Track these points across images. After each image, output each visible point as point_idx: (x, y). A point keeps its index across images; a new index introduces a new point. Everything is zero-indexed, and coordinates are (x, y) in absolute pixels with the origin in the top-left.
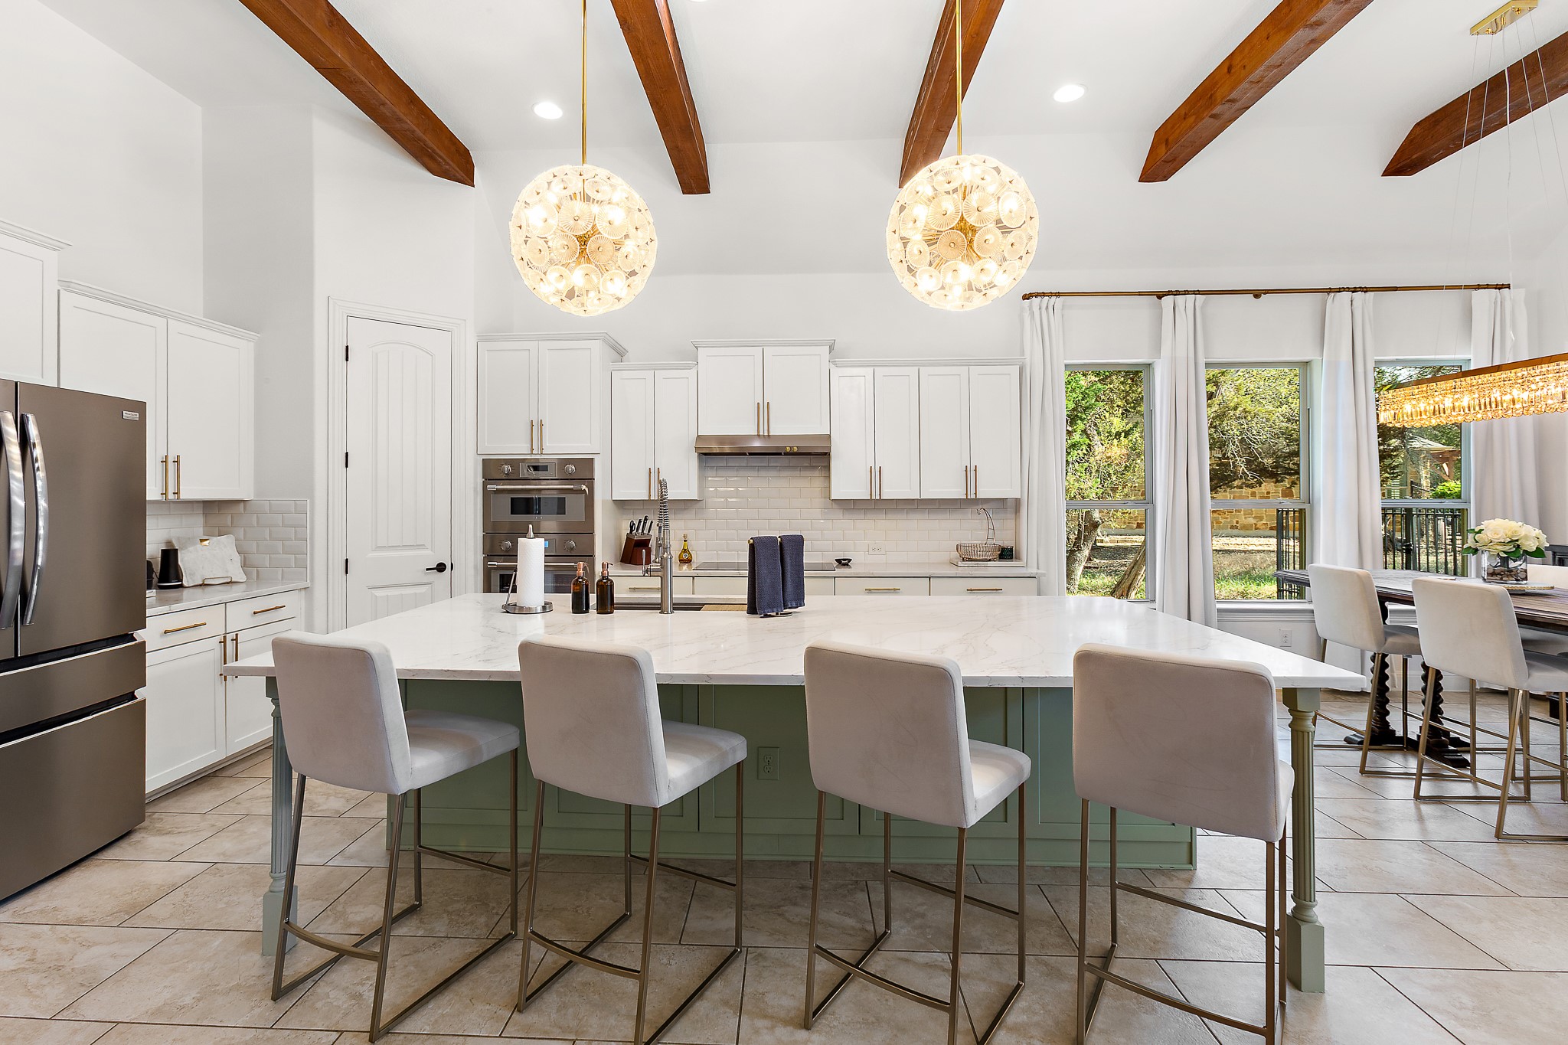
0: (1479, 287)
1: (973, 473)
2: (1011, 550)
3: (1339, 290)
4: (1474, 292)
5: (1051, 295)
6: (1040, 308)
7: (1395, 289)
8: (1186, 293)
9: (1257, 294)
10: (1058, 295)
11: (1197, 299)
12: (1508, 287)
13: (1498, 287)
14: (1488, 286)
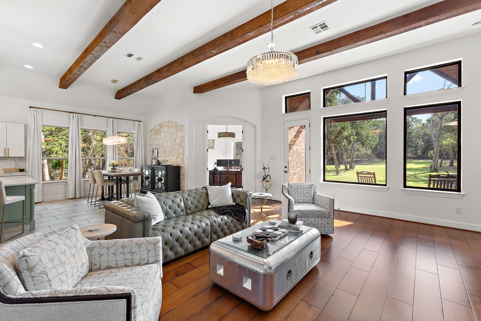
0: (136, 121)
1: (7, 150)
2: (24, 169)
3: (111, 118)
4: (135, 121)
5: (38, 108)
6: (34, 111)
7: (122, 119)
8: (76, 113)
9: (95, 116)
10: (40, 108)
11: (78, 115)
12: (141, 121)
13: (139, 121)
14: (137, 121)
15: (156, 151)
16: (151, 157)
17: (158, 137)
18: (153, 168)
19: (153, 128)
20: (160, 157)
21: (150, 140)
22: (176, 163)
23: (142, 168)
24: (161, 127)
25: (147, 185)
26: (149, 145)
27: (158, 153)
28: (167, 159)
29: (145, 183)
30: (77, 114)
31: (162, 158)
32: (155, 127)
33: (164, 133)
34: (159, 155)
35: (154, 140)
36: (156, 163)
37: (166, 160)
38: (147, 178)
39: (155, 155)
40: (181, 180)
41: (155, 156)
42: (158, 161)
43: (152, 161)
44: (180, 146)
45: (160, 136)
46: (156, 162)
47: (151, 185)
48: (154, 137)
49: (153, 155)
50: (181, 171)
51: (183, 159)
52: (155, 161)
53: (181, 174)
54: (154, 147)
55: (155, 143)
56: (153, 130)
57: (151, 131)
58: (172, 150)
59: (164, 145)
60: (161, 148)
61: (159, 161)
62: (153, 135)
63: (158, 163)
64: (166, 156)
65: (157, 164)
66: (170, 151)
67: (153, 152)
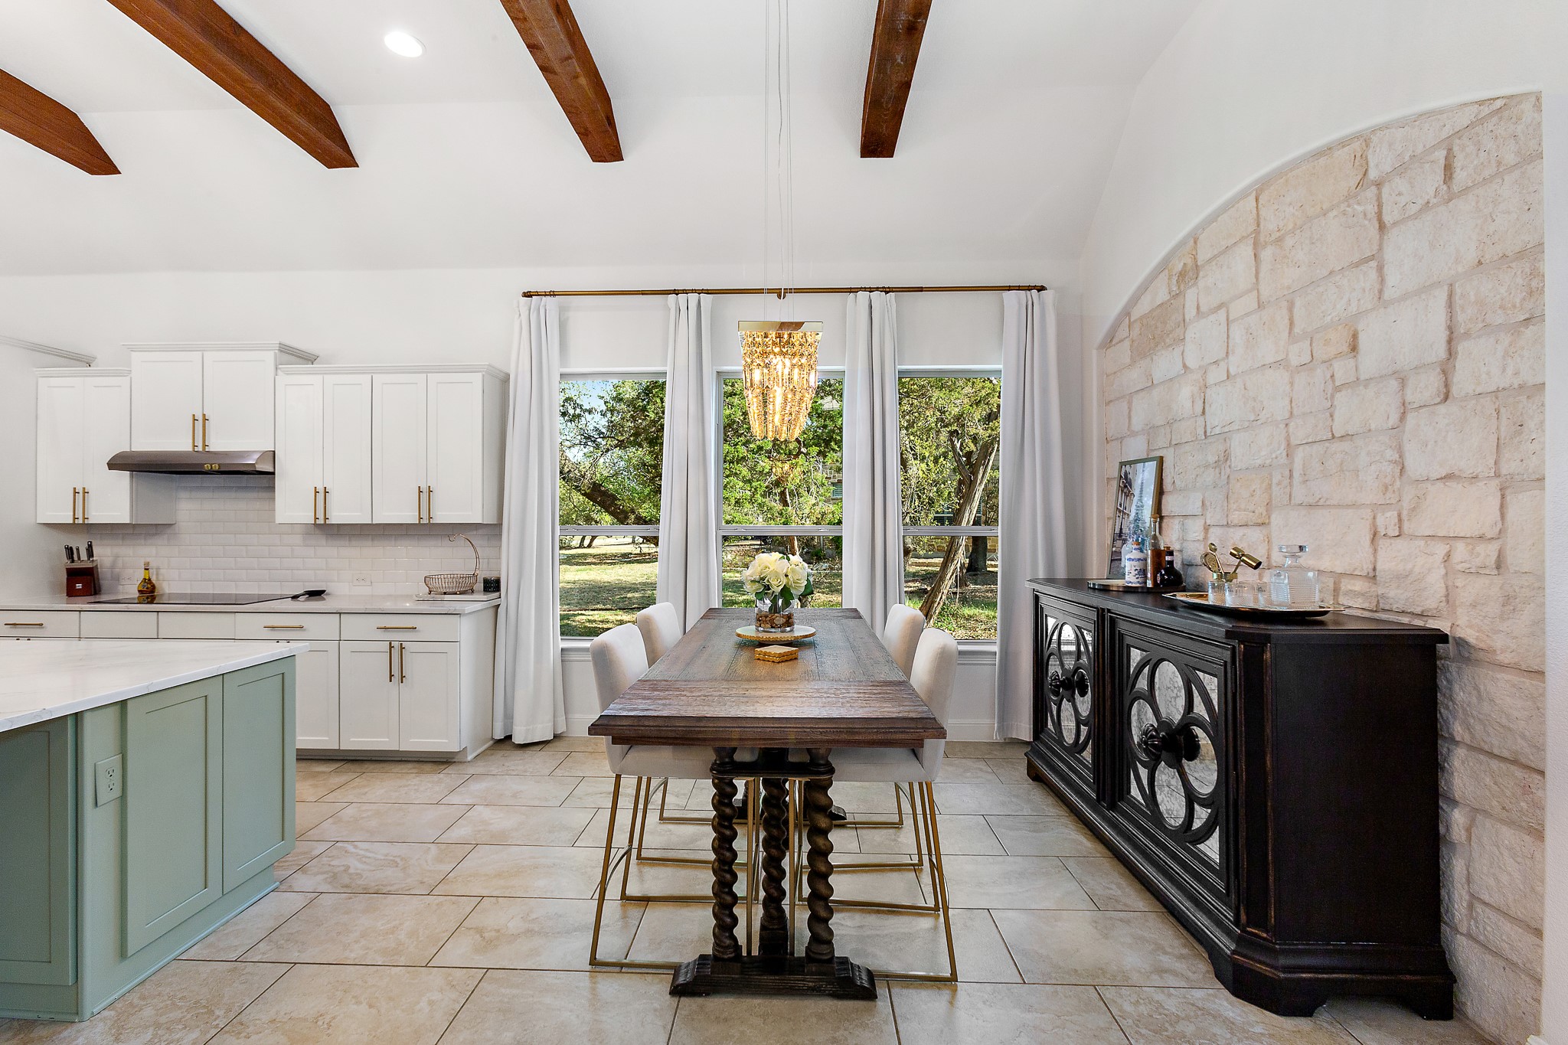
0: (1009, 288)
4: (1004, 294)
7: (921, 289)
10: (552, 294)
11: (700, 297)
12: (1041, 289)
13: (1029, 288)
14: (1019, 288)
15: (1144, 477)
16: (1111, 522)
17: (1165, 364)
18: (1113, 621)
19: (1126, 313)
20: (1176, 521)
21: (1108, 403)
22: (1358, 586)
23: (1043, 600)
24: (1189, 275)
25: (1069, 738)
26: (1095, 439)
27: (1160, 492)
28: (1253, 542)
29: (1055, 713)
30: (693, 297)
31: (1195, 530)
32: (1135, 300)
33: (1212, 318)
34: (1170, 504)
35: (1130, 403)
36: (1143, 572)
37: (1238, 555)
38: (1072, 685)
39: (1140, 508)
40: (1454, 803)
41: (1137, 519)
42: (1158, 554)
43: (1113, 553)
44: (1426, 386)
45: (1177, 351)
46: (1138, 565)
47: (1093, 749)
48: (1133, 378)
49: (1121, 511)
50: (1460, 696)
51: (1492, 550)
52: (1136, 554)
53: (1458, 730)
54: (1135, 448)
55: (1138, 422)
56: (1123, 332)
57: (1109, 341)
58: (1299, 456)
59: (1217, 419)
60: (1187, 447)
61: (1171, 553)
62: (1128, 361)
63: (1156, 570)
64: (1236, 517)
65: (1150, 584)
66: (1283, 460)
67: (1126, 486)
